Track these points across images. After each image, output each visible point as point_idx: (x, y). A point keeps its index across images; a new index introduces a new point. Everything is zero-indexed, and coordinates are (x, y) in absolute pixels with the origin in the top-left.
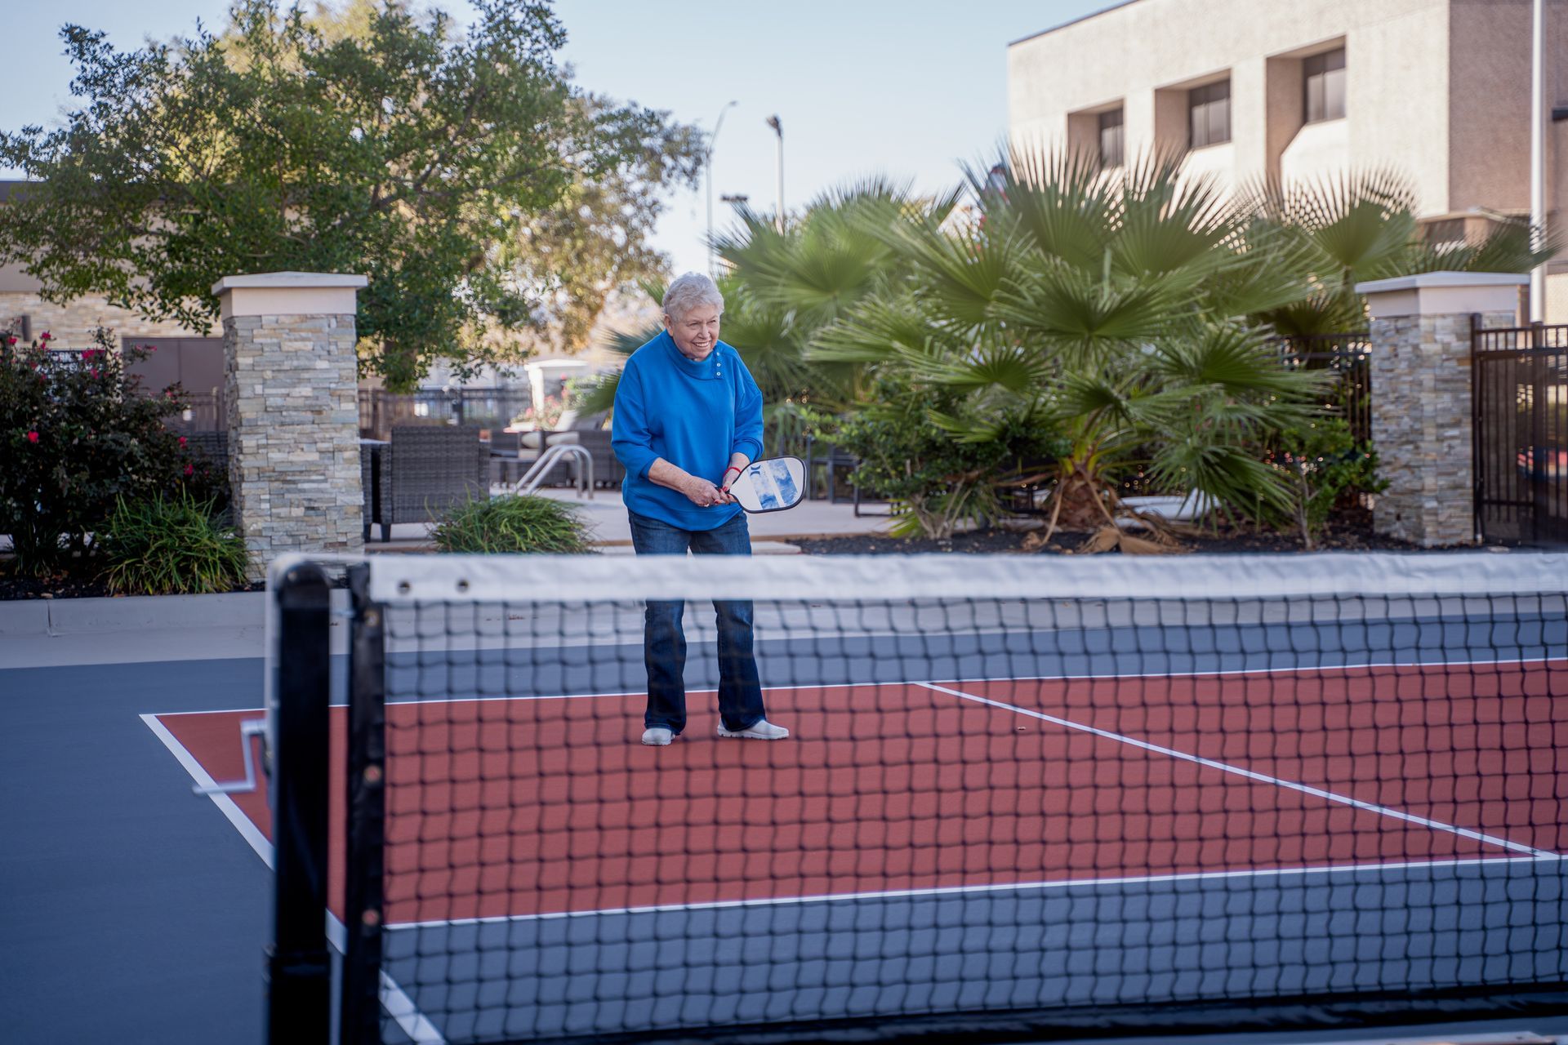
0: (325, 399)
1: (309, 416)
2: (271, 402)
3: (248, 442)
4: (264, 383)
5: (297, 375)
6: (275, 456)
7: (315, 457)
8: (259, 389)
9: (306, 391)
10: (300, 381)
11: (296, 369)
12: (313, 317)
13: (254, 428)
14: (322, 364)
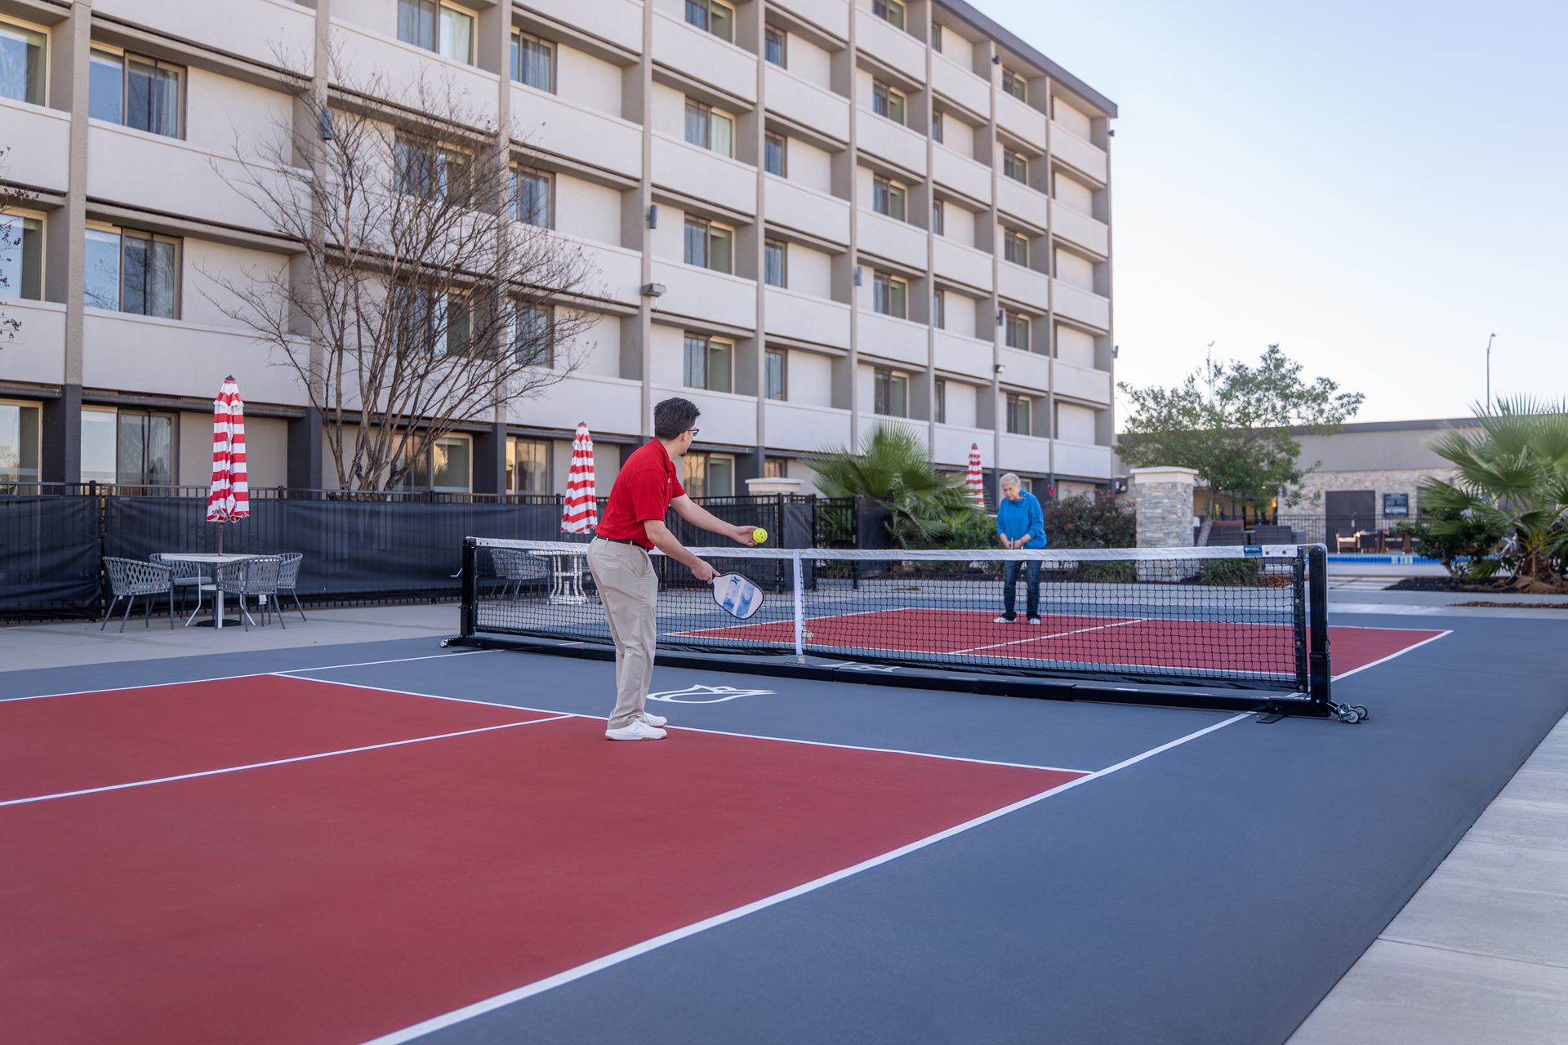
0: (1166, 514)
1: (1160, 520)
2: (1148, 515)
3: (1139, 529)
4: (1145, 508)
5: (1157, 505)
6: (1148, 535)
7: (1161, 535)
8: (1143, 510)
9: (1160, 511)
10: (1157, 507)
11: (1157, 503)
12: (1162, 484)
13: (1141, 525)
14: (1166, 501)
